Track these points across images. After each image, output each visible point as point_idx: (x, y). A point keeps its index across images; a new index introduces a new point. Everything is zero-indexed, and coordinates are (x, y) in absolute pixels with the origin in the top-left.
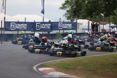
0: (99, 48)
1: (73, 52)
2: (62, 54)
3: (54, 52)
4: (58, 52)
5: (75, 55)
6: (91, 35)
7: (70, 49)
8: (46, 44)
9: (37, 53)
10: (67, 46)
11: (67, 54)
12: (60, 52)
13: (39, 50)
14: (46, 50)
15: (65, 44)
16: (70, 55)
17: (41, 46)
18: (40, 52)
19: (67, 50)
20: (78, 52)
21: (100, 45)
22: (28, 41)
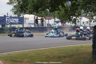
8: (79, 33)
9: (74, 39)
14: (80, 37)
18: (76, 39)
22: (20, 34)
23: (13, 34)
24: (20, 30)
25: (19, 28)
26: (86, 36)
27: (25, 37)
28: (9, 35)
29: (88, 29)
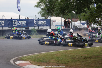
0: (97, 40)
1: (82, 43)
2: (73, 45)
3: (66, 43)
4: (70, 43)
5: (83, 46)
6: (91, 31)
7: (79, 41)
9: (47, 44)
10: (77, 38)
11: (77, 45)
12: (71, 43)
13: (48, 42)
15: (75, 37)
16: (79, 45)
17: (49, 39)
18: (49, 44)
19: (77, 41)
20: (86, 43)
21: (98, 38)
22: (18, 36)
23: (11, 36)
24: (18, 31)
25: (16, 30)
26: (63, 40)
27: (24, 39)
28: (6, 38)
29: (71, 32)
